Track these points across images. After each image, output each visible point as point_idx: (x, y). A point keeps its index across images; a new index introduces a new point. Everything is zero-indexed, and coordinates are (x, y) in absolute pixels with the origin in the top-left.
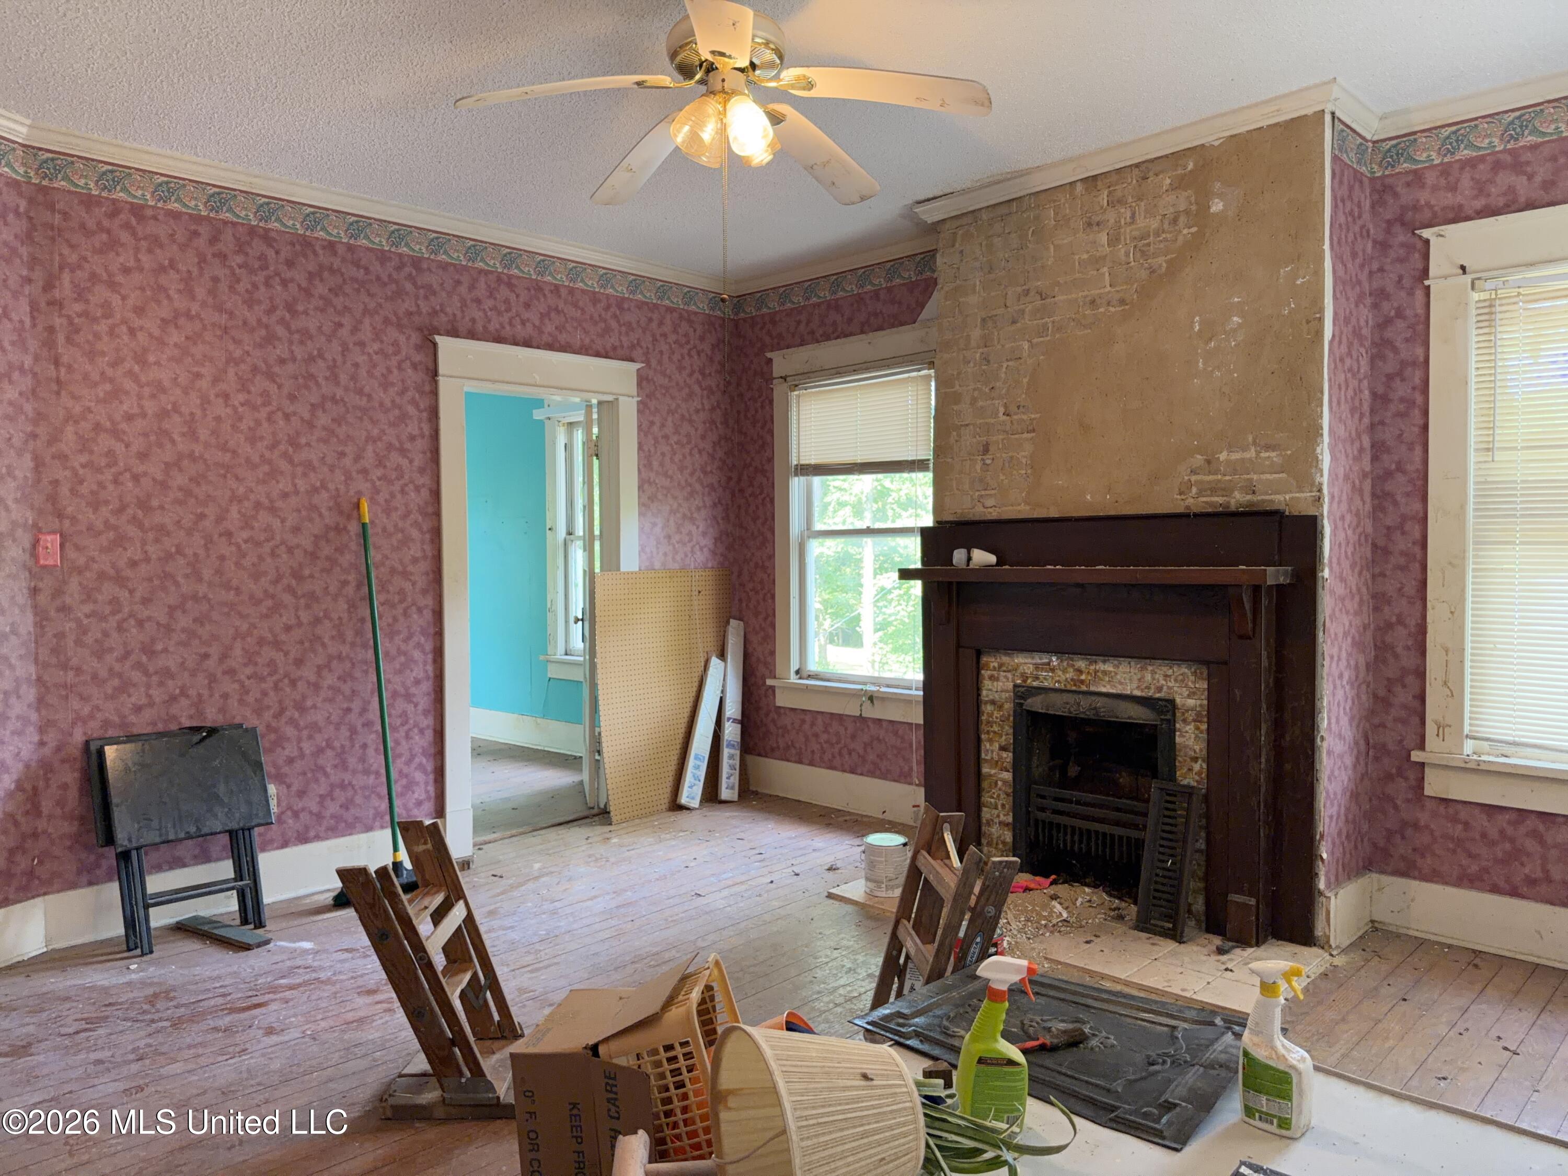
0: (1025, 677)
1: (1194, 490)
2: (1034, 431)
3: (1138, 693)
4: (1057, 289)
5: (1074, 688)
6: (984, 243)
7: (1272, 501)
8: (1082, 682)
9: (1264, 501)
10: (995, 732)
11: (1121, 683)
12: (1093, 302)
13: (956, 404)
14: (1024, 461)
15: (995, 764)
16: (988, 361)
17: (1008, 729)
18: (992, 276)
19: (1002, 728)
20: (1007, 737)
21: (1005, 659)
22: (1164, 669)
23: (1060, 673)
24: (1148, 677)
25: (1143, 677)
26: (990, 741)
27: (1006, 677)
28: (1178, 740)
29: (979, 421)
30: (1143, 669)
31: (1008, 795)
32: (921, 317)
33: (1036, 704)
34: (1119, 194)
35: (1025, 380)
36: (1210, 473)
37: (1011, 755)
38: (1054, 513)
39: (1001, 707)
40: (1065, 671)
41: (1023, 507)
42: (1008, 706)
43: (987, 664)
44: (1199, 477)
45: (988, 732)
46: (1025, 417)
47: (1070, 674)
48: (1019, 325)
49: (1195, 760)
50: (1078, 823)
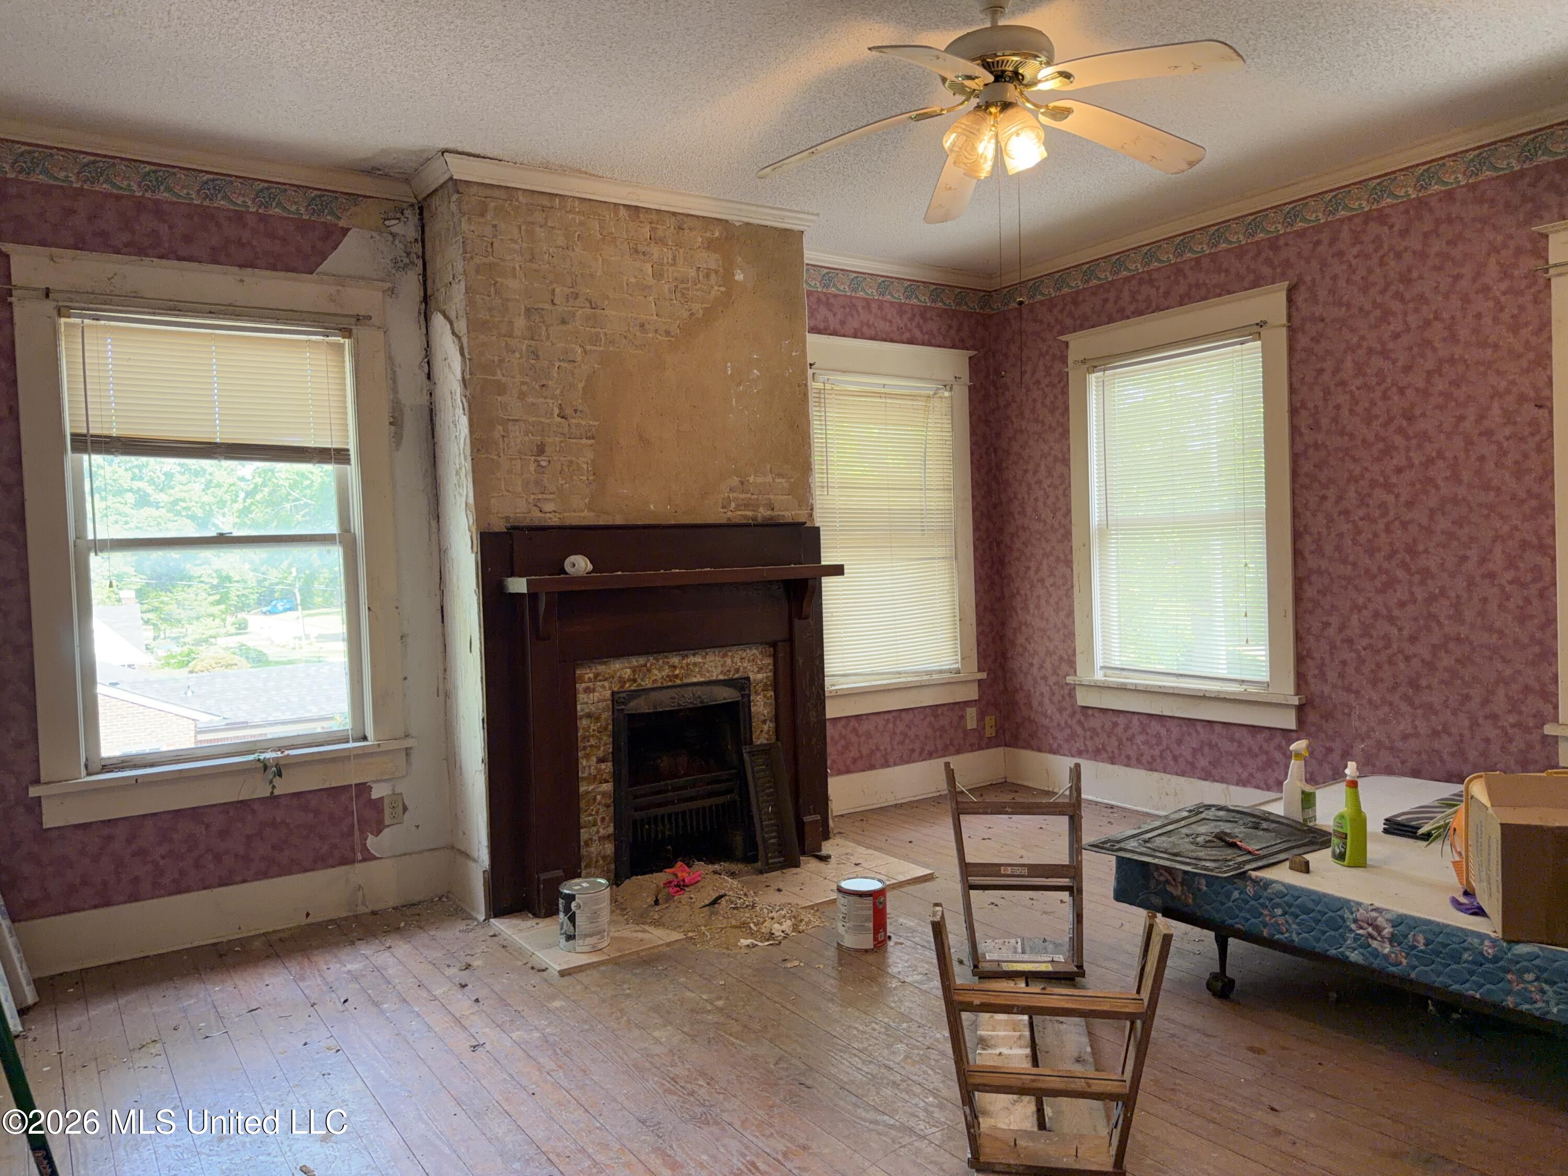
0: (622, 682)
1: (733, 505)
2: (593, 438)
3: (721, 677)
4: (606, 302)
5: (670, 684)
6: (523, 227)
7: (784, 516)
8: (676, 676)
9: (779, 515)
10: (591, 746)
11: (708, 672)
12: (642, 325)
13: (499, 395)
14: (585, 466)
15: (593, 779)
16: (538, 356)
17: (607, 739)
18: (535, 266)
19: (600, 739)
20: (605, 745)
21: (601, 668)
22: (740, 653)
23: (656, 672)
24: (729, 661)
25: (725, 662)
26: (587, 757)
27: (603, 687)
28: (753, 709)
29: (532, 419)
30: (725, 655)
31: (607, 806)
32: (321, 268)
33: (640, 706)
34: (660, 233)
35: (580, 386)
36: (743, 492)
37: (610, 764)
38: (619, 520)
39: (598, 719)
40: (660, 669)
41: (586, 513)
42: (606, 715)
43: (581, 677)
44: (735, 495)
45: (585, 748)
46: (583, 423)
47: (667, 671)
48: (570, 326)
49: (764, 722)
50: (662, 811)
